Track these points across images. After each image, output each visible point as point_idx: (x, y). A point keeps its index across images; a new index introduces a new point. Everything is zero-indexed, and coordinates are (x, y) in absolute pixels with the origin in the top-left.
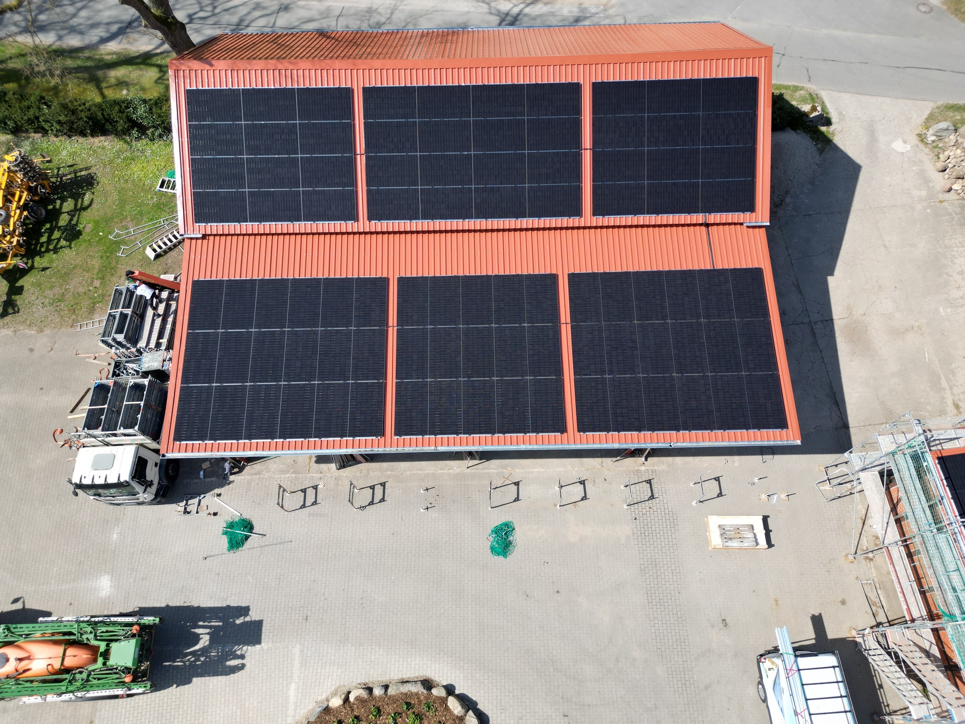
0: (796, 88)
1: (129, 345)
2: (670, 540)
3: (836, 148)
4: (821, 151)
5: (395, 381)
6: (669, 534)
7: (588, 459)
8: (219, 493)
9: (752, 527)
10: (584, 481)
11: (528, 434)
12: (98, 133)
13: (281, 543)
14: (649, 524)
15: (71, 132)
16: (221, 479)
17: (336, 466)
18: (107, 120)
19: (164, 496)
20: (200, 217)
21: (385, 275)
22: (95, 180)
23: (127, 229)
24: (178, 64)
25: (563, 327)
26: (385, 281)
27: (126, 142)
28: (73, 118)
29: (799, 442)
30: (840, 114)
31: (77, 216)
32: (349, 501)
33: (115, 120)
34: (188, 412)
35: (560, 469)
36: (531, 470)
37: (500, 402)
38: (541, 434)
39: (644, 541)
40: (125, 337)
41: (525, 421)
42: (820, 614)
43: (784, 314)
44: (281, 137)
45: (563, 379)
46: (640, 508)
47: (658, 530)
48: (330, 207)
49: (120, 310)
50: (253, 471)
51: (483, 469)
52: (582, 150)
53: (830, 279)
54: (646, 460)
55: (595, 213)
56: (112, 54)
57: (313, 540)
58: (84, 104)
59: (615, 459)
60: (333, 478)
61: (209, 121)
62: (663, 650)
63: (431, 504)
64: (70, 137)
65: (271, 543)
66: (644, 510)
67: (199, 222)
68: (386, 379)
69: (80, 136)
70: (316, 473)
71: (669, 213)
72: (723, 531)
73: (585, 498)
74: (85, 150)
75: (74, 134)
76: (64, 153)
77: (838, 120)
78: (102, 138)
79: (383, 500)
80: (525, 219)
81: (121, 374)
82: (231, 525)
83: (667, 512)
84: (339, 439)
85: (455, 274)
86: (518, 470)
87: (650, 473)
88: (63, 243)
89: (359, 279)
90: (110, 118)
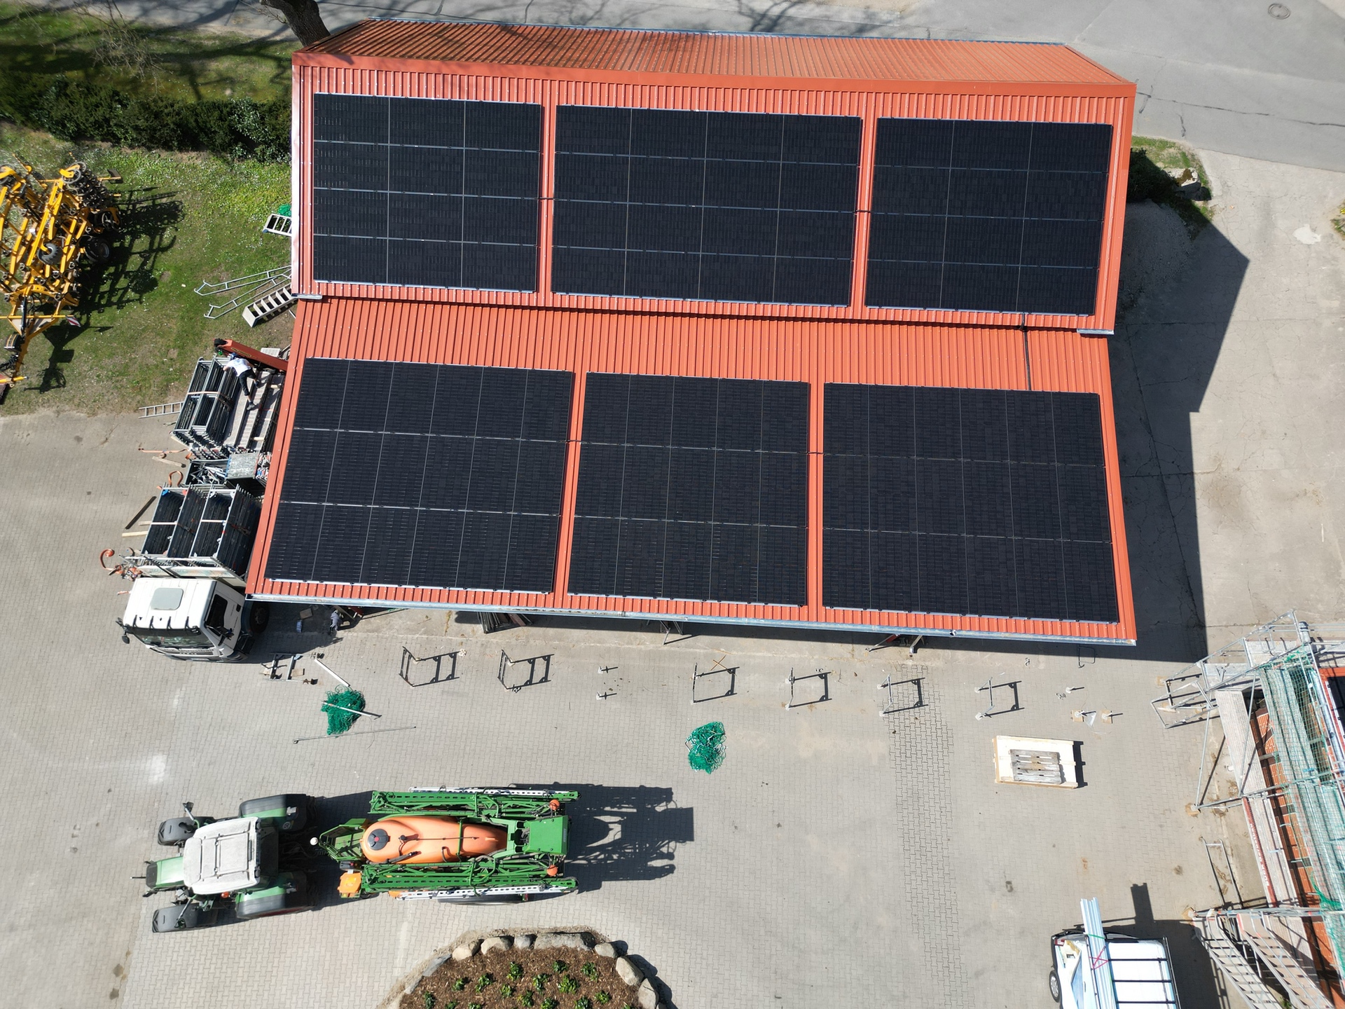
0: (1164, 145)
1: (212, 442)
2: (941, 765)
3: (1215, 233)
4: (1193, 236)
5: (573, 516)
6: (940, 757)
7: (834, 644)
8: (321, 653)
9: (1058, 756)
10: (826, 674)
11: (753, 604)
12: (188, 146)
13: (401, 729)
14: (913, 741)
15: (152, 143)
16: (326, 634)
17: (484, 628)
18: (202, 130)
19: (246, 652)
20: (321, 271)
21: (570, 369)
22: (180, 211)
23: (219, 282)
24: (305, 59)
25: (813, 458)
26: (569, 378)
27: (226, 161)
28: (156, 123)
29: (1133, 642)
30: (1224, 184)
31: (152, 259)
32: (499, 677)
33: (213, 130)
34: (287, 538)
35: (793, 656)
36: (753, 654)
37: (717, 556)
38: (770, 605)
39: (903, 763)
40: (208, 431)
41: (749, 584)
42: (1145, 885)
43: (1125, 461)
44: (439, 168)
45: (808, 530)
46: (902, 717)
47: (924, 750)
48: (501, 270)
49: (203, 392)
50: (369, 627)
51: (687, 646)
52: (856, 212)
53: (1193, 416)
54: (915, 651)
55: (869, 301)
56: (215, 38)
57: (445, 728)
58: (172, 106)
59: (871, 647)
60: (479, 644)
61: (342, 140)
62: (920, 917)
63: (611, 689)
64: (149, 149)
65: (387, 728)
66: (907, 721)
67: (319, 279)
68: (561, 513)
69: (163, 148)
70: (456, 635)
71: (972, 309)
72: (1017, 759)
73: (825, 698)
74: (168, 168)
75: (155, 146)
76: (141, 171)
77: (1220, 193)
78: (194, 154)
79: (545, 679)
80: (771, 304)
81: (199, 481)
82: (335, 699)
83: (939, 726)
84: (492, 591)
85: (667, 373)
86: (735, 653)
87: (920, 670)
88: (131, 294)
89: (533, 371)
90: (206, 126)
